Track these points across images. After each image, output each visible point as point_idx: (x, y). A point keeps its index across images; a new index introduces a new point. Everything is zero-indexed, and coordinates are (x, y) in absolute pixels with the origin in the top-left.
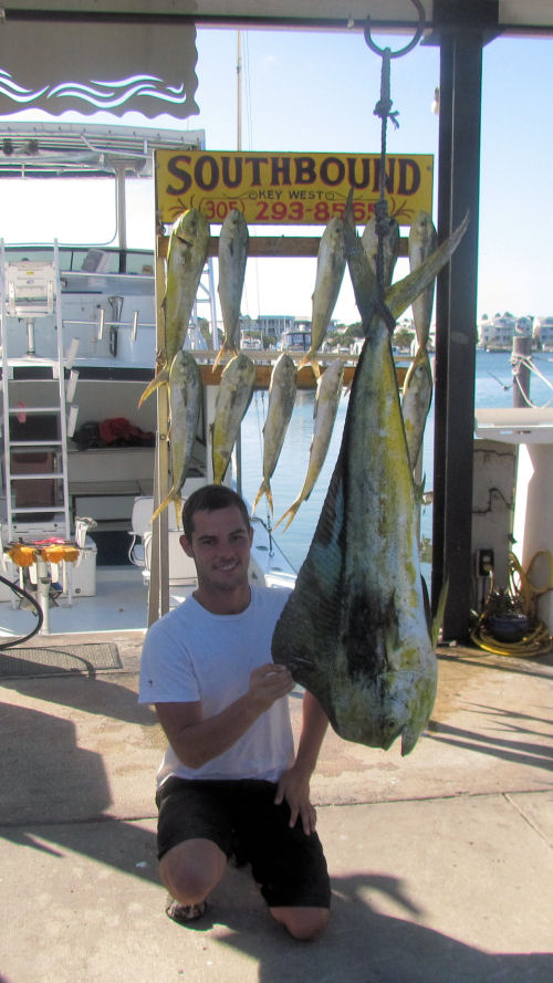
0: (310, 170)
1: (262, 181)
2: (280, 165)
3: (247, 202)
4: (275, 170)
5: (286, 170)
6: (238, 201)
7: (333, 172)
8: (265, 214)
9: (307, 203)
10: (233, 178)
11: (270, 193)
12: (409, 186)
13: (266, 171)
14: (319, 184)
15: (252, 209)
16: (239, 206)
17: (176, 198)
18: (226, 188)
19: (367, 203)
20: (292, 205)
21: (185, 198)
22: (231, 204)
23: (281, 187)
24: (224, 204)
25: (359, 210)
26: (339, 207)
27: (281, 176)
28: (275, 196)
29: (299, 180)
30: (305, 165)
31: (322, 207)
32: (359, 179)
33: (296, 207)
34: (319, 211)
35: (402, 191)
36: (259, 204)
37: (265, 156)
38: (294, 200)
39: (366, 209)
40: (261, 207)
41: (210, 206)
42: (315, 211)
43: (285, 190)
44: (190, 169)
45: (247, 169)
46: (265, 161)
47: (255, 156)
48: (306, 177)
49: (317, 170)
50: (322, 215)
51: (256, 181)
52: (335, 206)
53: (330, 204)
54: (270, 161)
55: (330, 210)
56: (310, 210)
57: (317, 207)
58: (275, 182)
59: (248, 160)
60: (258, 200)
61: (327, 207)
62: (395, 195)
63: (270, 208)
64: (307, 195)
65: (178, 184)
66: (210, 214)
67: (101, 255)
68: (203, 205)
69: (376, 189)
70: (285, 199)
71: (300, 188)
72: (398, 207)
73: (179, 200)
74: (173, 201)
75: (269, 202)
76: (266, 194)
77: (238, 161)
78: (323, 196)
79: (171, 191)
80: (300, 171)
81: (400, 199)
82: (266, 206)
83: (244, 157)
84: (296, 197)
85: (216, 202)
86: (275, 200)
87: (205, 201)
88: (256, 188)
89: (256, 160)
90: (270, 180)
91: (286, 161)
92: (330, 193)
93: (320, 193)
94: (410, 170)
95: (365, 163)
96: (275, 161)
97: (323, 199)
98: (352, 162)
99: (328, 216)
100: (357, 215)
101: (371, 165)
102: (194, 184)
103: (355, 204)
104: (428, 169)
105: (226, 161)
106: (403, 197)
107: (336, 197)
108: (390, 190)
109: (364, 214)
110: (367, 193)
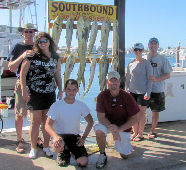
0: (87, 8)
1: (76, 10)
2: (80, 6)
3: (72, 15)
4: (79, 7)
5: (82, 7)
6: (70, 15)
7: (93, 9)
8: (76, 18)
10: (68, 9)
12: (111, 13)
13: (77, 7)
14: (89, 11)
15: (73, 17)
17: (53, 13)
18: (66, 11)
19: (101, 17)
21: (56, 13)
27: (80, 9)
28: (79, 14)
29: (85, 10)
30: (86, 6)
31: (90, 17)
32: (99, 11)
35: (109, 14)
36: (75, 16)
37: (76, 4)
39: (101, 18)
41: (62, 15)
43: (81, 12)
44: (57, 6)
45: (72, 7)
46: (76, 5)
47: (74, 3)
48: (86, 9)
49: (89, 8)
50: (90, 19)
51: (74, 10)
53: (92, 17)
54: (78, 5)
55: (92, 18)
57: (89, 17)
58: (79, 10)
59: (72, 4)
60: (75, 15)
61: (91, 17)
62: (108, 15)
63: (77, 17)
64: (87, 14)
65: (54, 9)
67: (6, 28)
69: (103, 13)
71: (85, 12)
72: (108, 18)
73: (54, 14)
74: (53, 14)
75: (77, 15)
76: (77, 13)
79: (52, 11)
81: (109, 16)
82: (77, 16)
83: (71, 3)
84: (84, 14)
85: (64, 15)
86: (79, 15)
88: (74, 12)
89: (74, 5)
91: (82, 5)
92: (92, 14)
93: (90, 14)
94: (111, 9)
95: (101, 7)
96: (79, 5)
97: (91, 15)
98: (98, 6)
99: (92, 19)
100: (99, 20)
101: (102, 8)
102: (58, 10)
103: (98, 17)
104: (115, 9)
105: (67, 4)
106: (110, 16)
107: (94, 15)
108: (107, 14)
109: (100, 19)
110: (101, 14)
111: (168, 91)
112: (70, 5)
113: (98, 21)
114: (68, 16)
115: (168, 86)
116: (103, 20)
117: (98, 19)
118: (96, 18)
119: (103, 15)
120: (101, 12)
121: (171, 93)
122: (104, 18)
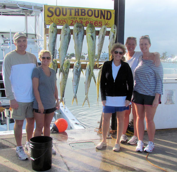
0: (84, 12)
1: (72, 15)
2: (77, 11)
3: (68, 20)
6: (66, 20)
7: (90, 13)
8: (73, 23)
9: (84, 21)
10: (64, 13)
11: (74, 18)
12: (109, 18)
13: (73, 12)
14: (86, 16)
15: (70, 22)
16: (66, 21)
18: (63, 16)
19: (98, 22)
20: (80, 21)
21: (52, 18)
22: (64, 20)
23: (77, 17)
25: (97, 23)
26: (92, 22)
27: (77, 14)
28: (75, 19)
29: (82, 15)
30: (83, 11)
31: (87, 22)
32: (97, 15)
34: (87, 23)
35: (107, 19)
36: (71, 21)
38: (80, 20)
39: (98, 23)
40: (72, 21)
41: (59, 21)
42: (85, 23)
43: (78, 17)
44: (53, 11)
46: (73, 9)
47: (70, 8)
48: (83, 14)
49: (86, 12)
51: (71, 15)
52: (90, 22)
53: (89, 21)
54: (74, 10)
56: (84, 23)
58: (75, 15)
59: (68, 9)
60: (71, 20)
62: (105, 20)
64: (84, 19)
65: (50, 14)
66: (59, 23)
68: (57, 20)
69: (101, 18)
70: (78, 20)
71: (82, 17)
72: (106, 23)
74: (49, 19)
75: (73, 20)
77: (66, 9)
79: (48, 16)
80: (82, 12)
81: (107, 21)
85: (60, 20)
88: (71, 16)
90: (74, 15)
91: (78, 10)
92: (89, 18)
93: (87, 18)
94: (109, 14)
95: (98, 11)
97: (88, 20)
98: (95, 11)
101: (100, 12)
102: (54, 14)
103: (96, 22)
104: (113, 13)
105: (63, 9)
107: (91, 20)
108: (104, 18)
109: (98, 24)
110: (99, 19)
111: (168, 98)
113: (95, 25)
114: (64, 22)
115: (168, 93)
116: (100, 25)
117: (95, 23)
118: (94, 23)
119: (101, 20)
120: (98, 17)
121: (172, 100)
122: (101, 23)
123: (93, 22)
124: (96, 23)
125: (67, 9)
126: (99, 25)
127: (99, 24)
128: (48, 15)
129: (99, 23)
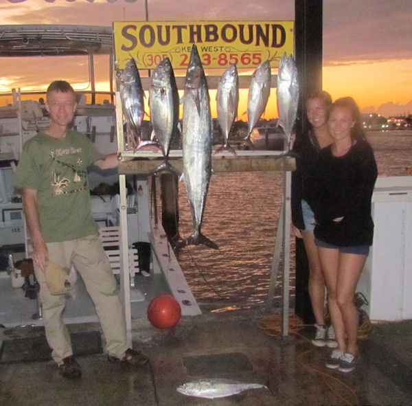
0: (215, 33)
1: (183, 41)
2: (195, 29)
3: (174, 54)
4: (192, 34)
5: (199, 33)
6: (168, 54)
8: (185, 63)
9: (214, 55)
10: (164, 39)
11: (189, 48)
12: (278, 42)
13: (186, 33)
14: (220, 41)
15: (178, 59)
17: (127, 53)
18: (160, 45)
19: (252, 53)
20: (203, 56)
21: (133, 53)
22: (163, 55)
24: (159, 56)
25: (247, 58)
26: (234, 56)
27: (195, 37)
29: (208, 39)
30: (211, 29)
31: (223, 57)
32: (247, 38)
33: (206, 57)
34: (221, 59)
35: (274, 45)
36: (181, 56)
38: (204, 52)
39: (251, 57)
40: (184, 57)
41: (150, 57)
42: (218, 59)
44: (136, 34)
45: (174, 33)
46: (185, 27)
47: (179, 24)
48: (212, 37)
49: (219, 33)
50: (223, 62)
51: (180, 41)
52: (231, 55)
53: (228, 54)
54: (188, 28)
55: (228, 58)
56: (214, 59)
57: (220, 57)
58: (192, 40)
59: (174, 27)
60: (181, 53)
61: (226, 57)
62: (270, 48)
64: (213, 49)
65: (129, 44)
66: (150, 62)
68: (146, 58)
69: (258, 44)
71: (209, 44)
72: (272, 55)
73: (129, 54)
76: (186, 49)
78: (223, 49)
79: (124, 48)
80: (208, 34)
81: (273, 50)
82: (186, 56)
83: (171, 24)
84: (206, 50)
85: (154, 55)
87: (147, 55)
88: (180, 45)
89: (179, 27)
90: (189, 40)
91: (199, 27)
92: (227, 47)
93: (221, 47)
94: (279, 32)
95: (250, 27)
96: (191, 27)
97: (224, 51)
98: (242, 27)
99: (226, 62)
100: (246, 61)
101: (254, 29)
102: (139, 44)
103: (243, 55)
104: (291, 30)
105: (159, 28)
106: (275, 49)
107: (232, 50)
108: (267, 44)
109: (250, 61)
110: (252, 47)
112: (168, 28)
113: (244, 64)
116: (257, 61)
117: (243, 58)
118: (239, 58)
119: (257, 48)
120: (250, 41)
122: (259, 56)
123: (237, 55)
124: (246, 56)
125: (171, 28)
126: (254, 63)
127: (252, 60)
128: (123, 46)
129: (254, 57)
